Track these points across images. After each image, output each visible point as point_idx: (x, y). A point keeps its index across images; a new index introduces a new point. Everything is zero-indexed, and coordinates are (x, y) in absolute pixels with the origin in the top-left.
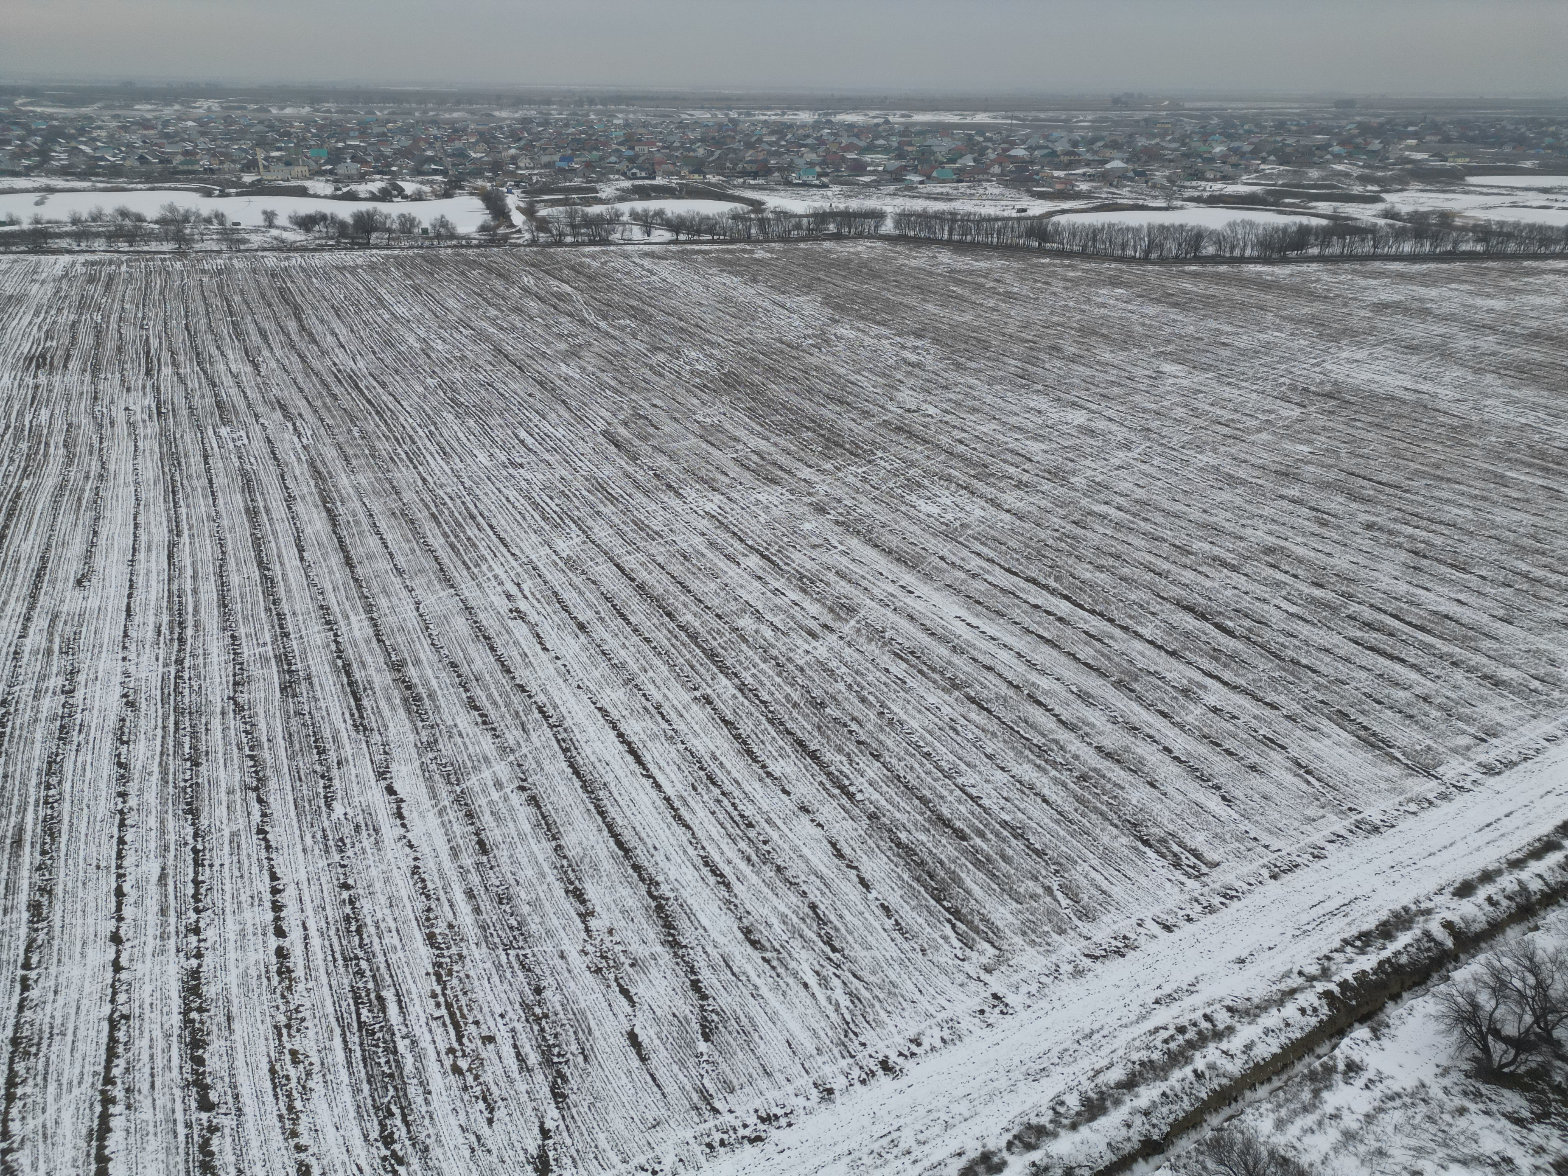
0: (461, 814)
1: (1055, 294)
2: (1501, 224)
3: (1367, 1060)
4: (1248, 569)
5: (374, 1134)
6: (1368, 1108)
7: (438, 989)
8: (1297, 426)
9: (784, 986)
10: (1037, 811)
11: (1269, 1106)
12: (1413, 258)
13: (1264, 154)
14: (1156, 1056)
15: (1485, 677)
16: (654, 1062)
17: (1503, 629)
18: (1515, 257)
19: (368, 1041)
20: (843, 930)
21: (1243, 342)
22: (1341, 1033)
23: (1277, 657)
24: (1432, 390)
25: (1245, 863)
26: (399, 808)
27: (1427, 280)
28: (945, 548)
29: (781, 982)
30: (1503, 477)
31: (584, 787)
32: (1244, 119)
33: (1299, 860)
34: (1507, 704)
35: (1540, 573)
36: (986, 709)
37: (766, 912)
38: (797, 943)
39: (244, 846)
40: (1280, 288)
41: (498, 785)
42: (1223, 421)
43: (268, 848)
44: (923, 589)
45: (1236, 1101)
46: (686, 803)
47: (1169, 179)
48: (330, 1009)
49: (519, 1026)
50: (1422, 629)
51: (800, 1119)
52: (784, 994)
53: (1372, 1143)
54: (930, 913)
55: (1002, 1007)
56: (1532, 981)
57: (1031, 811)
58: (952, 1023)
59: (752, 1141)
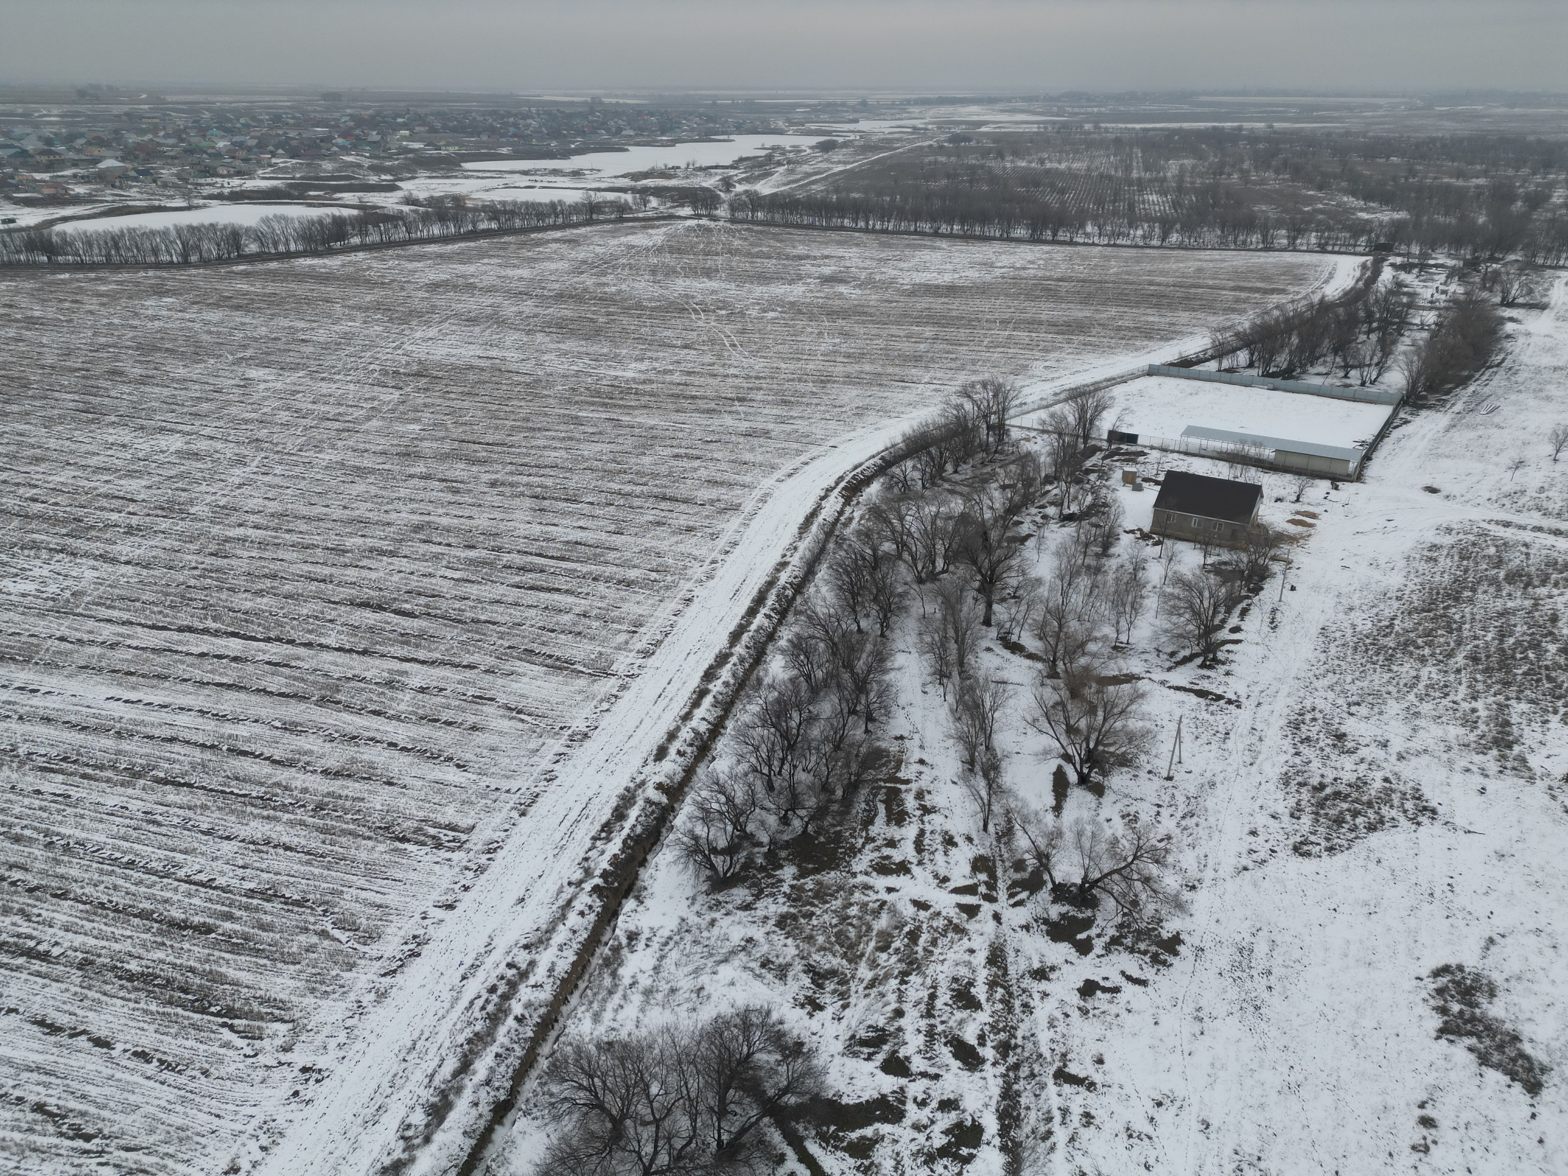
1: (91, 312)
2: (503, 203)
3: (640, 924)
4: (405, 551)
6: (653, 962)
8: (401, 408)
10: (281, 862)
11: (583, 1008)
12: (445, 240)
13: (271, 148)
14: (479, 1027)
15: (620, 582)
17: (618, 540)
18: (523, 231)
21: (321, 335)
22: (615, 914)
23: (459, 621)
24: (500, 355)
25: (496, 814)
27: (463, 258)
28: (63, 627)
30: (577, 417)
32: (238, 113)
33: (537, 790)
34: (640, 598)
35: (628, 488)
36: (185, 785)
38: (32, 1162)
40: (337, 279)
42: (330, 416)
44: (50, 681)
45: (557, 1021)
47: (179, 176)
50: (562, 559)
53: (665, 987)
54: (199, 1029)
55: (315, 1076)
56: (723, 799)
57: (275, 865)
58: (266, 1126)
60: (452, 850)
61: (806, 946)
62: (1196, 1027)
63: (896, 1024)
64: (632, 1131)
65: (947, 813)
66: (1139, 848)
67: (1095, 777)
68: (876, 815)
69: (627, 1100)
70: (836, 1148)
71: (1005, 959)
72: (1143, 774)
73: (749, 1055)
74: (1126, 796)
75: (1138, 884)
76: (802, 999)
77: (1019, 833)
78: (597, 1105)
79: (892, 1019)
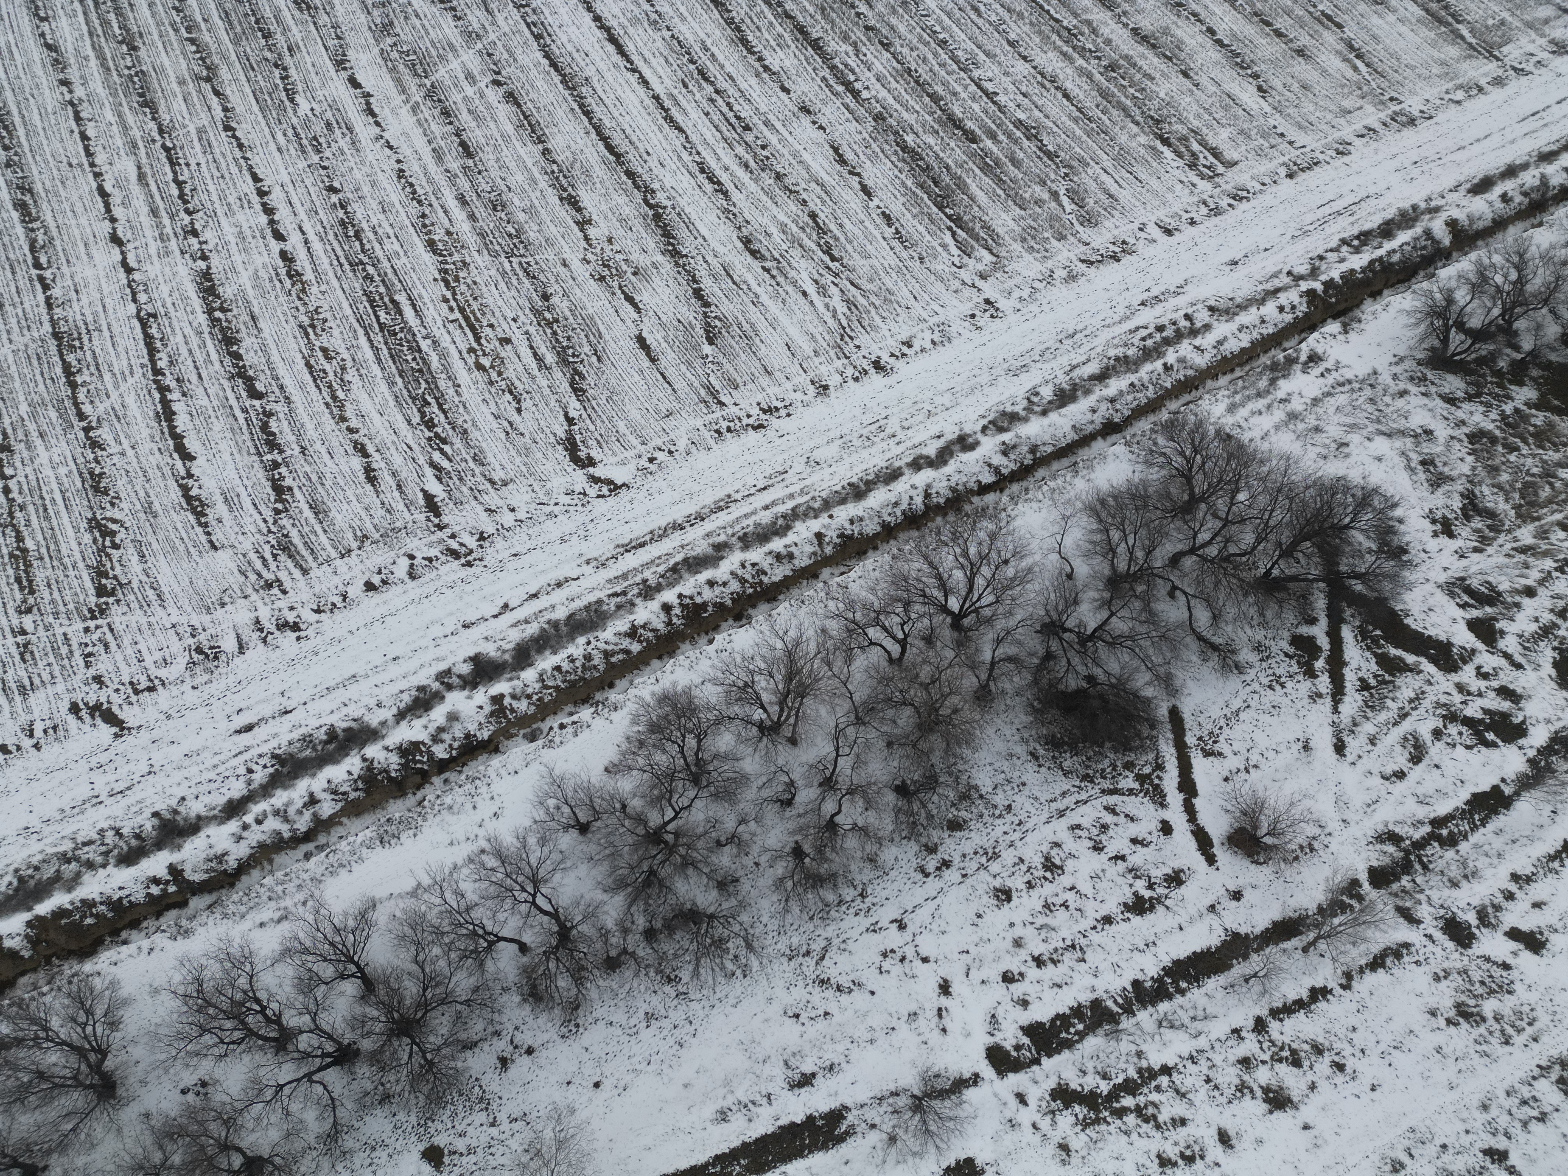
0: (437, 112)
3: (1329, 351)
5: (416, 419)
6: (1317, 393)
7: (449, 295)
9: (783, 294)
10: (1055, 107)
11: (1226, 393)
14: (1131, 352)
16: (663, 362)
19: (391, 340)
20: (842, 239)
22: (1313, 328)
25: (1265, 161)
26: (368, 104)
29: (781, 291)
31: (564, 82)
33: (1321, 157)
37: (765, 221)
38: (796, 253)
39: (215, 144)
41: (470, 78)
43: (241, 146)
45: (1197, 388)
46: (677, 103)
48: (349, 312)
49: (532, 330)
51: (798, 411)
52: (784, 302)
53: (1312, 421)
54: (932, 221)
55: (993, 311)
56: (1514, 275)
57: (1049, 107)
58: (943, 327)
59: (755, 428)
60: (1202, 176)
61: (1484, 474)
63: (1517, 599)
64: (1201, 514)
69: (1213, 489)
70: (1369, 648)
73: (1347, 527)
76: (1439, 515)
78: (1187, 476)
79: (1518, 592)
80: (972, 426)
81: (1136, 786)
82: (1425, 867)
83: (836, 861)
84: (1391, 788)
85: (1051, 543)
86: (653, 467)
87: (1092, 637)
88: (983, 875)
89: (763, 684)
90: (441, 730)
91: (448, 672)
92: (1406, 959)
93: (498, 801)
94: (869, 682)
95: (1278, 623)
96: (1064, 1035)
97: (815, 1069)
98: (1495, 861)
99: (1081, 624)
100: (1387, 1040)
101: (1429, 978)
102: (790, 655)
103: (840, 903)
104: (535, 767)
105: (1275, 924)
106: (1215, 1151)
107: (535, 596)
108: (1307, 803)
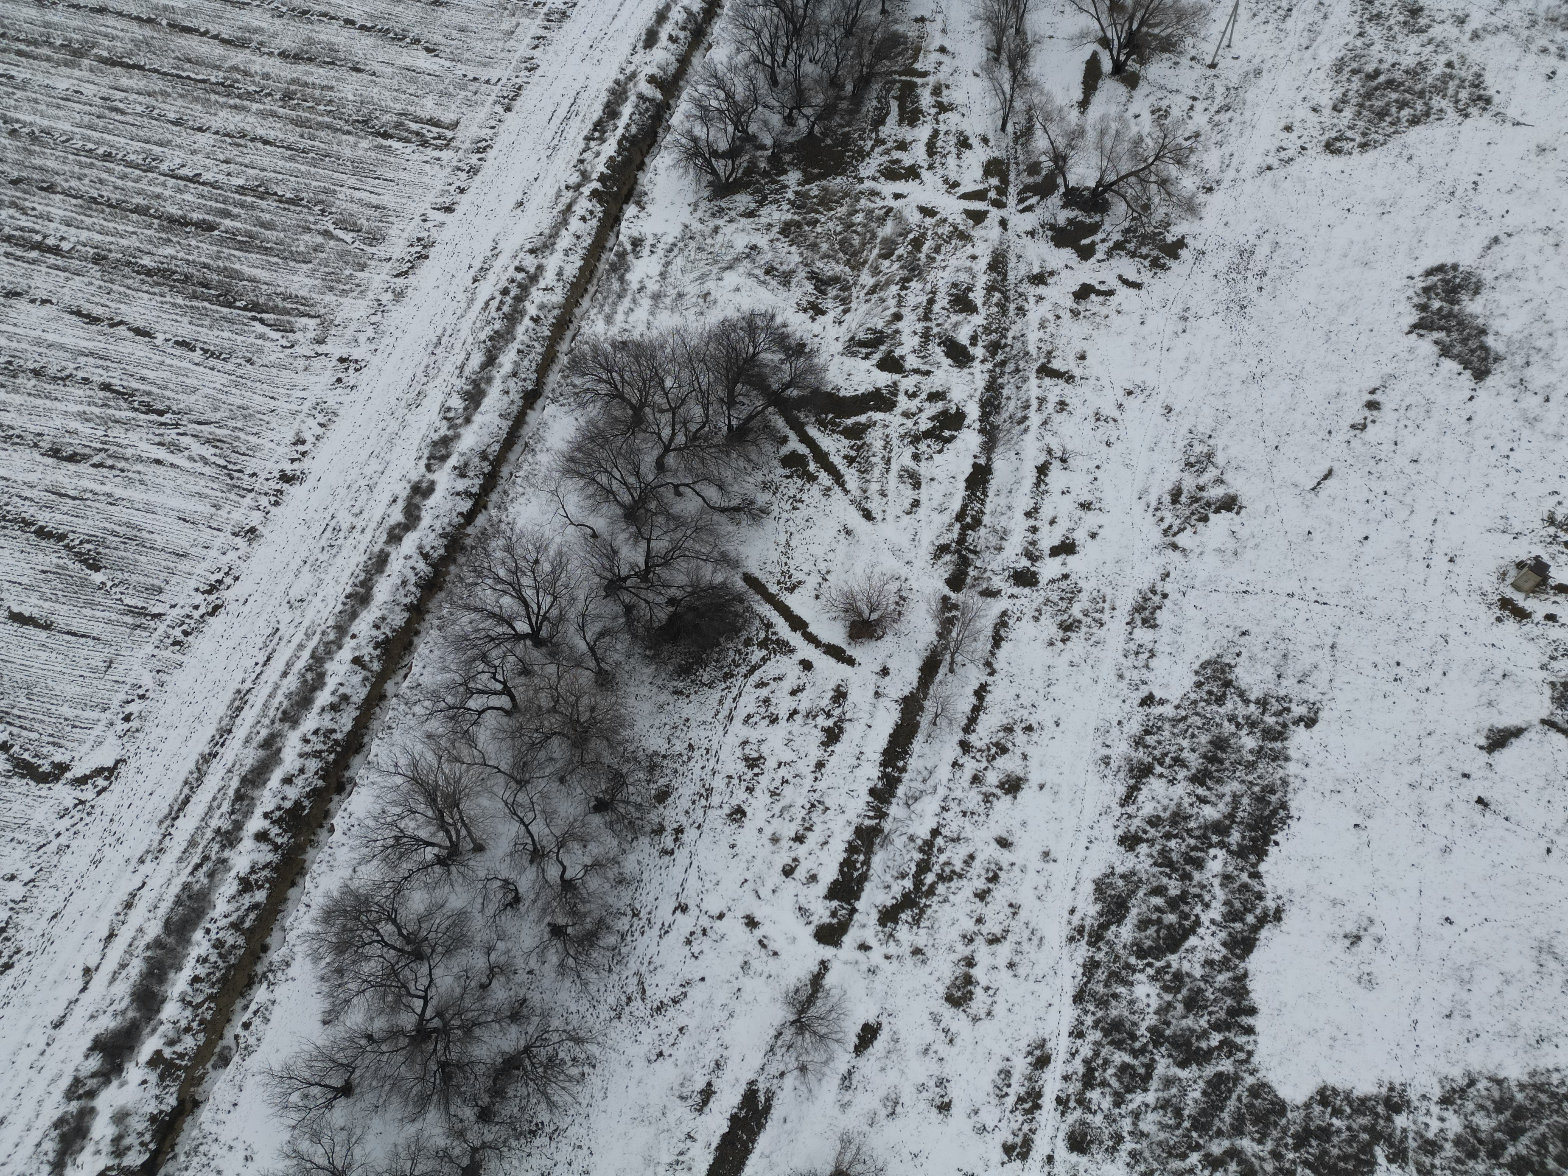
3: (643, 230)
6: (659, 268)
9: (137, 476)
10: (264, 158)
11: (595, 310)
14: (497, 325)
16: (60, 622)
20: (155, 390)
22: (617, 220)
25: (478, 108)
29: (130, 475)
33: (519, 81)
36: (135, 66)
37: (58, 422)
38: (117, 431)
45: (571, 322)
51: (242, 568)
52: (142, 482)
53: (673, 292)
54: (231, 321)
55: (353, 366)
56: (722, 95)
57: (259, 161)
58: (319, 406)
59: (212, 613)
60: (438, 148)
61: (810, 254)
62: (1180, 326)
63: (894, 327)
64: (651, 417)
65: (964, 110)
66: (1163, 147)
67: (1132, 66)
68: (887, 114)
69: (644, 392)
70: (833, 431)
71: (1006, 265)
72: (1185, 61)
73: (755, 354)
74: (1162, 87)
75: (1154, 188)
76: (805, 304)
77: (1039, 133)
78: (618, 395)
79: (890, 322)
80: (417, 471)
81: (764, 652)
82: (975, 552)
83: (594, 909)
84: (917, 516)
85: (559, 520)
86: (135, 724)
87: (648, 569)
88: (712, 814)
89: (412, 825)
90: (117, 1140)
91: (77, 1082)
92: (1011, 622)
93: (239, 1146)
94: (504, 746)
95: (764, 459)
96: (856, 874)
97: (707, 1078)
98: (1010, 514)
99: (633, 566)
100: (1040, 685)
101: (1032, 623)
102: (416, 780)
103: (623, 938)
104: (250, 1084)
105: (921, 670)
106: (1005, 857)
107: (111, 936)
108: (878, 570)
